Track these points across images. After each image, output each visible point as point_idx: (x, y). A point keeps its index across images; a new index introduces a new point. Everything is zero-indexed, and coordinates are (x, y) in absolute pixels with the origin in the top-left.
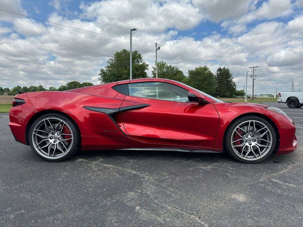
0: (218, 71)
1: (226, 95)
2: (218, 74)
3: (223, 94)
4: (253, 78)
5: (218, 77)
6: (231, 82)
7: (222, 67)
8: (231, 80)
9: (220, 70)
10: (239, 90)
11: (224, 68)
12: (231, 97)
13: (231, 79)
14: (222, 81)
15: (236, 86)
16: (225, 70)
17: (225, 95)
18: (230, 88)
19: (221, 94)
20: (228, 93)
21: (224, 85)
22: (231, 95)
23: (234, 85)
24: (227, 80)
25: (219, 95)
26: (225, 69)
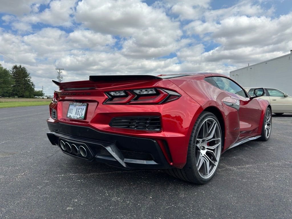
0: (13, 69)
1: (25, 95)
2: (14, 72)
3: (21, 94)
4: (60, 80)
5: (13, 75)
6: (28, 81)
7: (18, 65)
8: (29, 81)
9: (15, 67)
10: (38, 91)
11: (20, 66)
12: (30, 98)
13: (29, 78)
14: (20, 80)
15: (34, 86)
16: (22, 69)
17: (23, 95)
18: (28, 88)
19: (20, 94)
20: (27, 93)
21: (21, 84)
22: (30, 96)
23: (33, 85)
24: (25, 79)
25: (16, 95)
26: (22, 67)
